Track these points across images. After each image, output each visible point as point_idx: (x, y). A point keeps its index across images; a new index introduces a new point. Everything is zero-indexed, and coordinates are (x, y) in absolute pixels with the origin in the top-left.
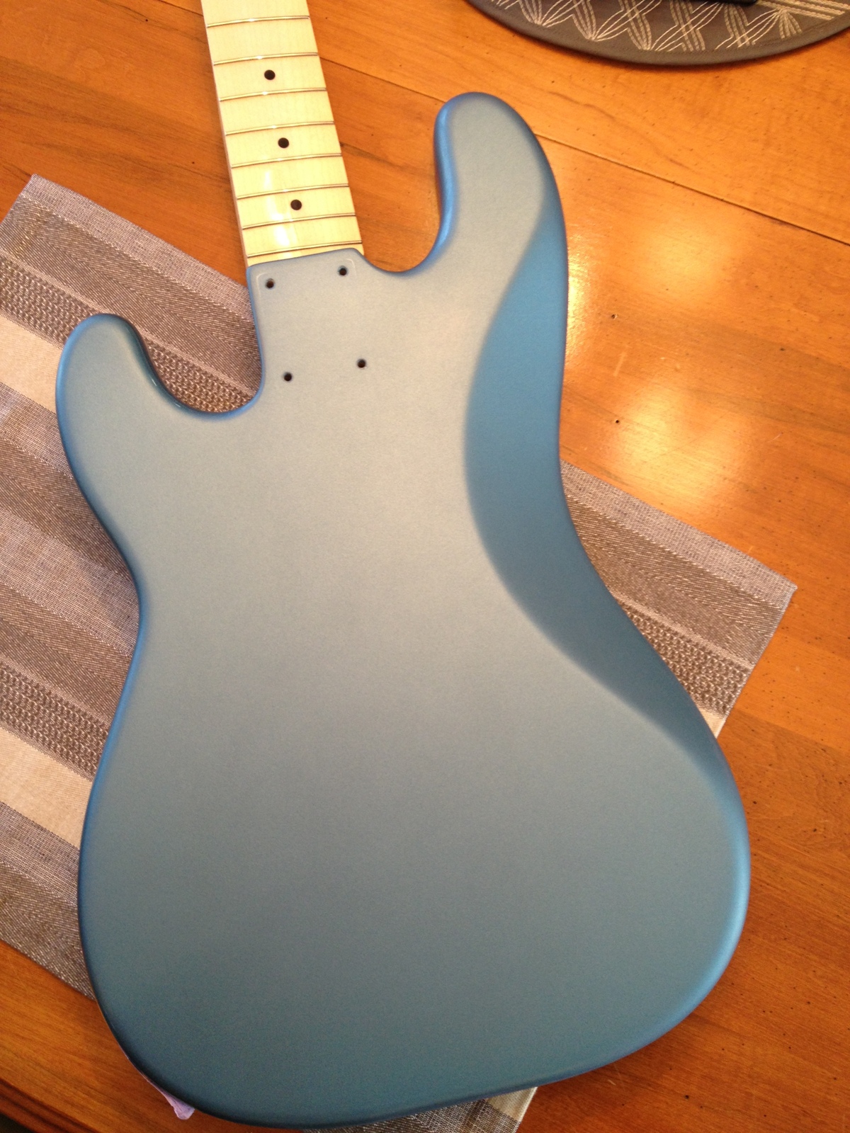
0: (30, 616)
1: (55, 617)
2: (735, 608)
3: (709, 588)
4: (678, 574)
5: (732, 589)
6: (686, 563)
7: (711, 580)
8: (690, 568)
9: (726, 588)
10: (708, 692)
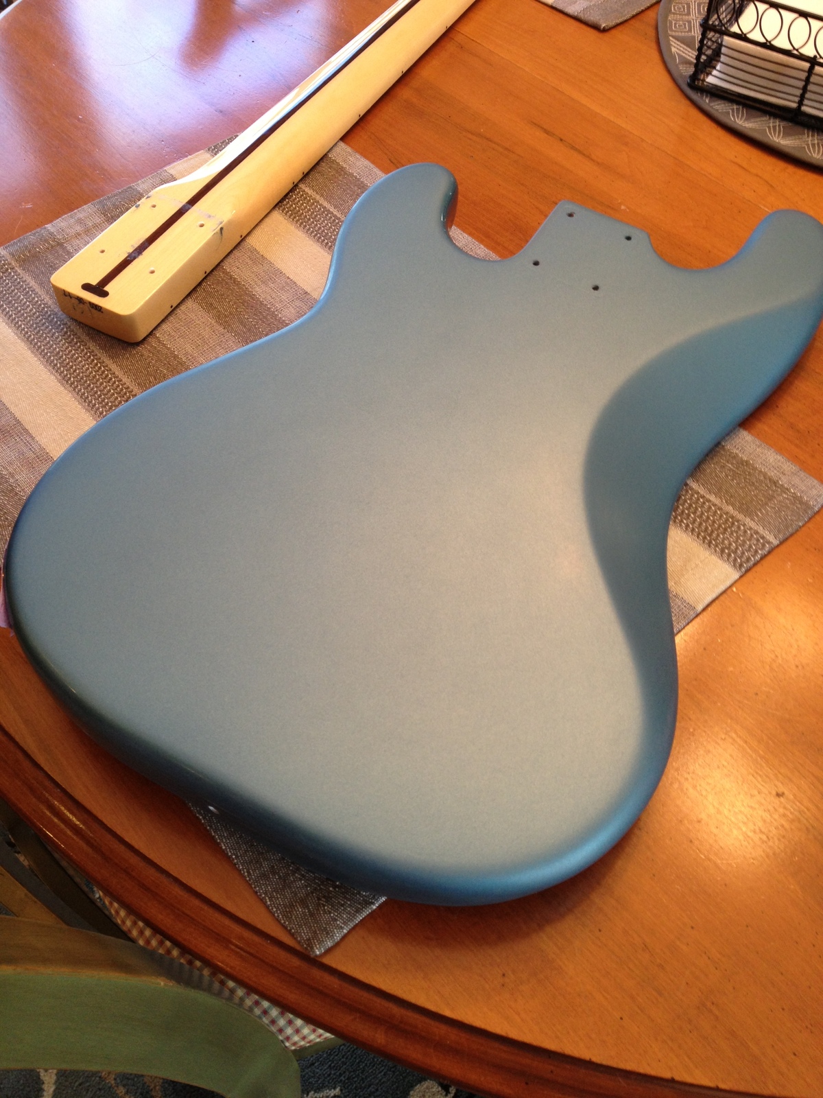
2: (770, 495)
3: (750, 475)
5: (771, 480)
7: (753, 470)
9: (765, 478)
10: (729, 548)
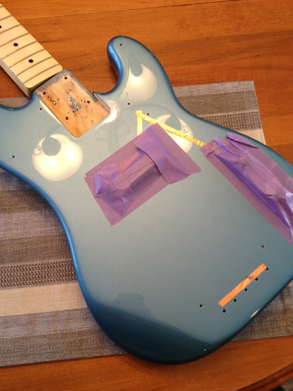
0: (24, 243)
1: (33, 237)
2: (241, 98)
3: (230, 97)
4: (219, 99)
5: (236, 93)
6: (219, 94)
7: (229, 94)
8: (221, 95)
9: (235, 94)
